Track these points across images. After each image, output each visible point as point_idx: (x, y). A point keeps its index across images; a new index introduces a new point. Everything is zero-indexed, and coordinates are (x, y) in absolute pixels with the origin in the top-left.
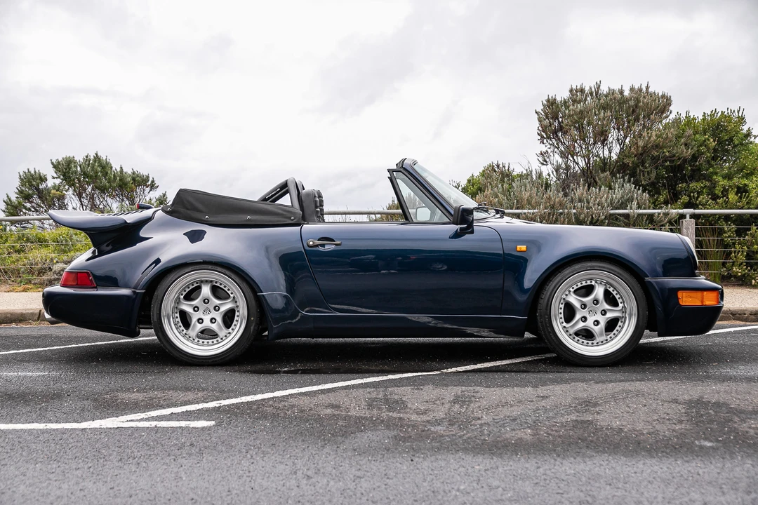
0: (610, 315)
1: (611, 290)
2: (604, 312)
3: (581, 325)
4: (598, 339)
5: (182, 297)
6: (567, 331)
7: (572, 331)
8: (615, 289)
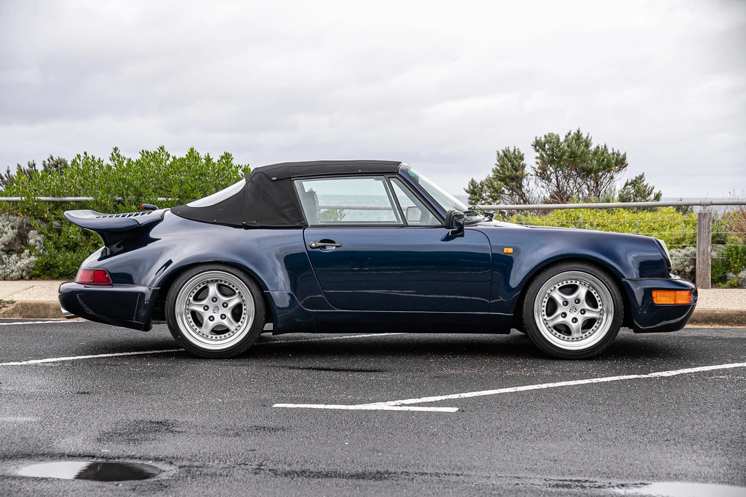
0: (588, 315)
1: (593, 292)
2: (583, 311)
3: (560, 320)
4: (575, 335)
5: (191, 299)
6: (547, 324)
7: (551, 324)
8: (597, 291)
